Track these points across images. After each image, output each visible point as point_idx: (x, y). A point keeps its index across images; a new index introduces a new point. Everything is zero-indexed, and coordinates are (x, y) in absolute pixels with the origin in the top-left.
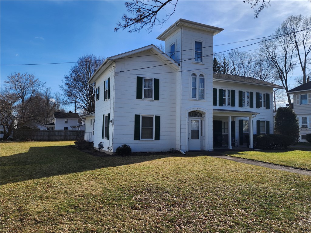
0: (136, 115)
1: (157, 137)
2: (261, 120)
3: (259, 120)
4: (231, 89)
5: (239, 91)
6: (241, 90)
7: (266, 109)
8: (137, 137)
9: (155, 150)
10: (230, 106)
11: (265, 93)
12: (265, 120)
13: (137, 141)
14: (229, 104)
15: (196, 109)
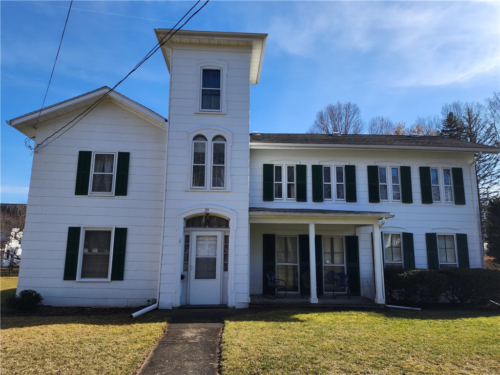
0: (70, 228)
1: (118, 275)
2: (439, 232)
3: (434, 232)
4: (343, 162)
5: (369, 167)
6: (372, 163)
7: (454, 204)
8: (70, 274)
9: (111, 303)
10: (345, 202)
11: (450, 166)
12: (454, 233)
13: (70, 283)
14: (339, 196)
15: (203, 211)
